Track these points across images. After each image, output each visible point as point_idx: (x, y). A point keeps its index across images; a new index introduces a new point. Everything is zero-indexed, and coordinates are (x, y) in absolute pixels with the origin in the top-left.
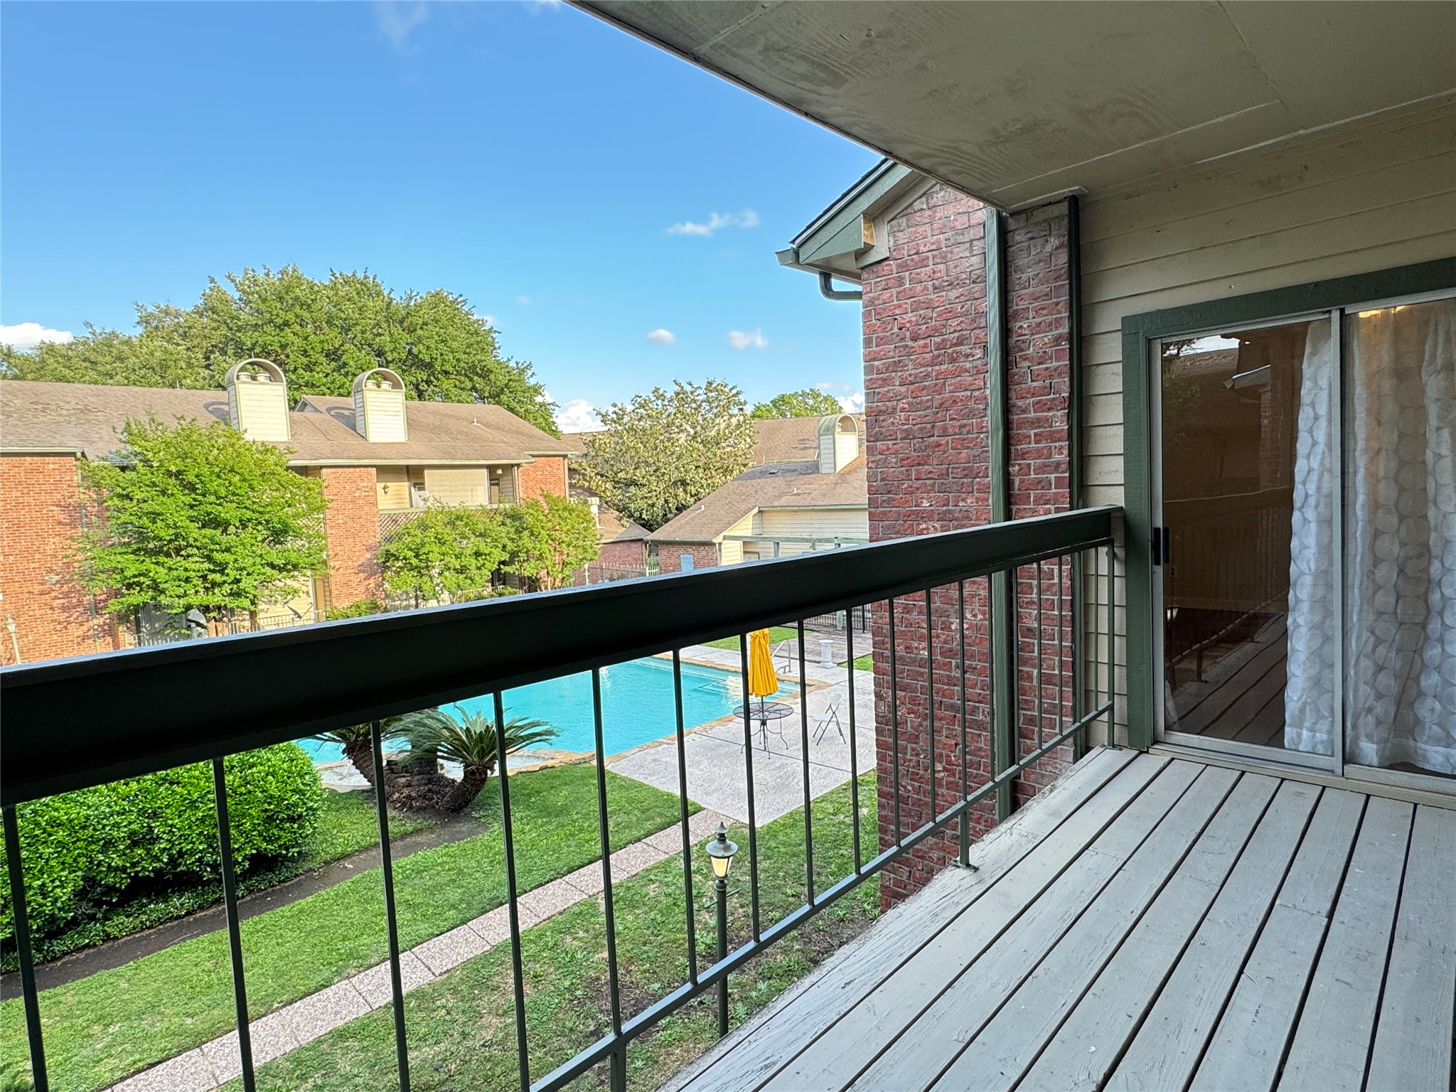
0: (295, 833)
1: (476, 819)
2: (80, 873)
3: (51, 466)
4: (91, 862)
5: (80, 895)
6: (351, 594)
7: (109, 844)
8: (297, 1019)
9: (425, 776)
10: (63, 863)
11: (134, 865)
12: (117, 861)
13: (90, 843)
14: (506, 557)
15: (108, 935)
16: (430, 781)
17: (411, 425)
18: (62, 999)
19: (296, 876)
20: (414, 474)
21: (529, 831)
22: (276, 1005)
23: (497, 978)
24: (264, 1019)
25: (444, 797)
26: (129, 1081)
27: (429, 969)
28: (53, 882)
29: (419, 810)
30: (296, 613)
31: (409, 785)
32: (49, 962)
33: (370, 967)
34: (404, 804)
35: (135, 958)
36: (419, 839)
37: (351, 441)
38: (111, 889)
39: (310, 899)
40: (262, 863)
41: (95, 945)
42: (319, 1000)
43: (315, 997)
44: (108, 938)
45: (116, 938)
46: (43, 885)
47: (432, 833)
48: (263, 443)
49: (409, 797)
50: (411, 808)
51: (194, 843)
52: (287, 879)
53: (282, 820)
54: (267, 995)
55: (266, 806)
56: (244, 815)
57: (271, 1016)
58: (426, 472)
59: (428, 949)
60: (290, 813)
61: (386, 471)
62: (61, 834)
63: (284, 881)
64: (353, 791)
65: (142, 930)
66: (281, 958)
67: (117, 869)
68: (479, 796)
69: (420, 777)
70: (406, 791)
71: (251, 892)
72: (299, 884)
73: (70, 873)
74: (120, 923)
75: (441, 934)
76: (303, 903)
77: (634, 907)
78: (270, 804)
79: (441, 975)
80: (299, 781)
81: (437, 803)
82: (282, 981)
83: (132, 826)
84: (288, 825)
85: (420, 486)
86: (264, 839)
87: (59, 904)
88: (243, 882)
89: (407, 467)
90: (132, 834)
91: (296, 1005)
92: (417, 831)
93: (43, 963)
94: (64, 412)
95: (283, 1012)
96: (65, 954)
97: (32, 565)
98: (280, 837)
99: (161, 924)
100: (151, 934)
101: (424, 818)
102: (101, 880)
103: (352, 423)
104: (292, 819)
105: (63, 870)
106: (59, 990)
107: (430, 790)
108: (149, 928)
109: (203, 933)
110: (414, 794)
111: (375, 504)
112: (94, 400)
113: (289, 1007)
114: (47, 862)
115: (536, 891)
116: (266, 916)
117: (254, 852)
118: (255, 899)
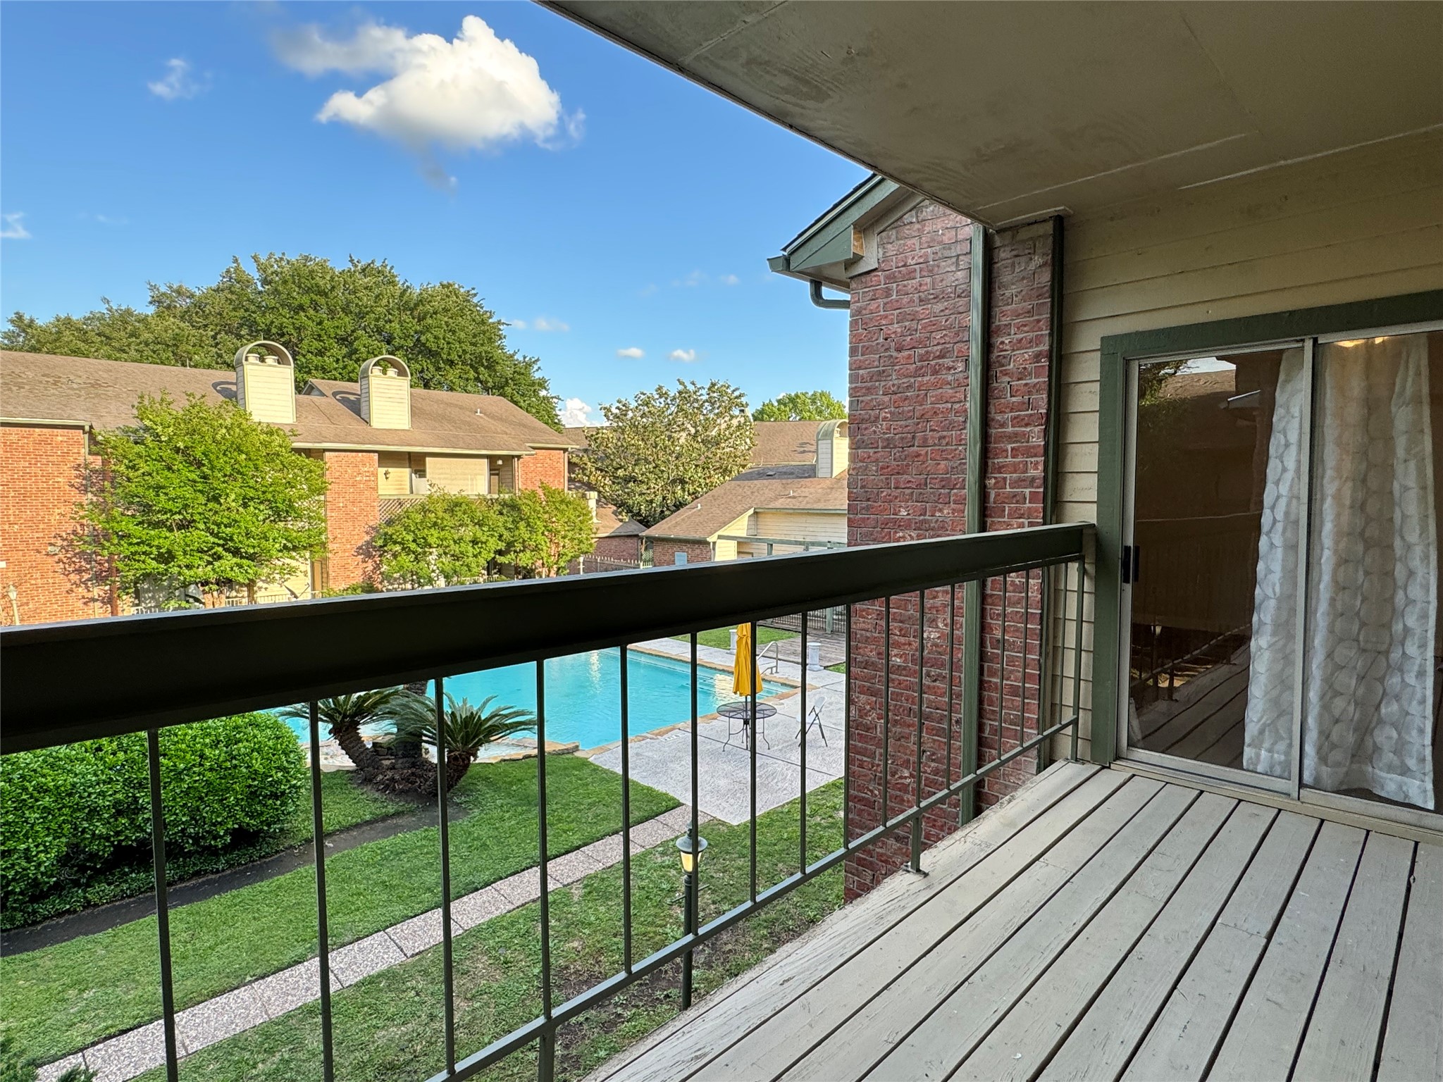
0: (277, 809)
1: (457, 804)
2: (64, 840)
3: (60, 438)
4: (75, 829)
5: (63, 861)
6: (348, 577)
7: (93, 812)
8: (269, 993)
9: (409, 759)
10: (48, 829)
11: (118, 834)
12: (101, 829)
13: (74, 811)
14: (502, 546)
15: (89, 902)
16: (414, 765)
17: (415, 412)
18: (38, 961)
19: (277, 852)
20: (416, 462)
21: (510, 818)
22: (249, 978)
23: (468, 963)
24: (236, 992)
25: (426, 781)
26: (101, 1046)
27: (402, 950)
28: (37, 846)
29: (402, 792)
30: (292, 593)
31: (393, 768)
32: (30, 925)
33: (343, 945)
34: (387, 787)
35: (113, 925)
36: (400, 821)
37: (354, 425)
38: (93, 856)
39: (288, 875)
40: (244, 838)
41: (75, 912)
42: (291, 976)
43: (287, 973)
44: (88, 904)
45: (96, 905)
46: (28, 849)
47: (414, 816)
48: (268, 425)
49: (392, 780)
50: (394, 790)
51: (177, 815)
52: (267, 855)
53: (265, 797)
54: (240, 969)
55: (250, 781)
56: (227, 790)
57: (243, 989)
58: (428, 460)
59: (402, 931)
60: (274, 790)
61: (388, 458)
62: (47, 801)
63: (264, 857)
64: (338, 771)
65: (123, 898)
66: (257, 932)
67: (101, 837)
68: (462, 782)
69: (405, 760)
70: (390, 774)
71: (231, 866)
72: (280, 860)
73: (54, 839)
74: (102, 891)
75: (415, 916)
76: (282, 879)
77: (608, 899)
78: (254, 780)
79: (413, 956)
80: (284, 758)
81: (420, 787)
82: (256, 955)
83: (119, 796)
84: (271, 801)
85: (421, 473)
86: (247, 815)
87: (42, 869)
88: (224, 855)
89: (409, 453)
90: (117, 803)
91: (269, 979)
92: (397, 814)
93: (23, 926)
94: (75, 386)
95: (255, 985)
96: (45, 918)
97: (37, 535)
98: (262, 813)
99: (141, 893)
100: (128, 904)
101: (406, 802)
102: (85, 847)
103: (357, 407)
104: (275, 796)
105: (47, 836)
106: (37, 953)
107: (413, 774)
108: (129, 897)
109: (182, 905)
110: (397, 777)
111: (375, 489)
112: (105, 375)
113: (261, 981)
114: (32, 828)
115: (511, 878)
116: (245, 891)
117: (236, 826)
118: (236, 873)
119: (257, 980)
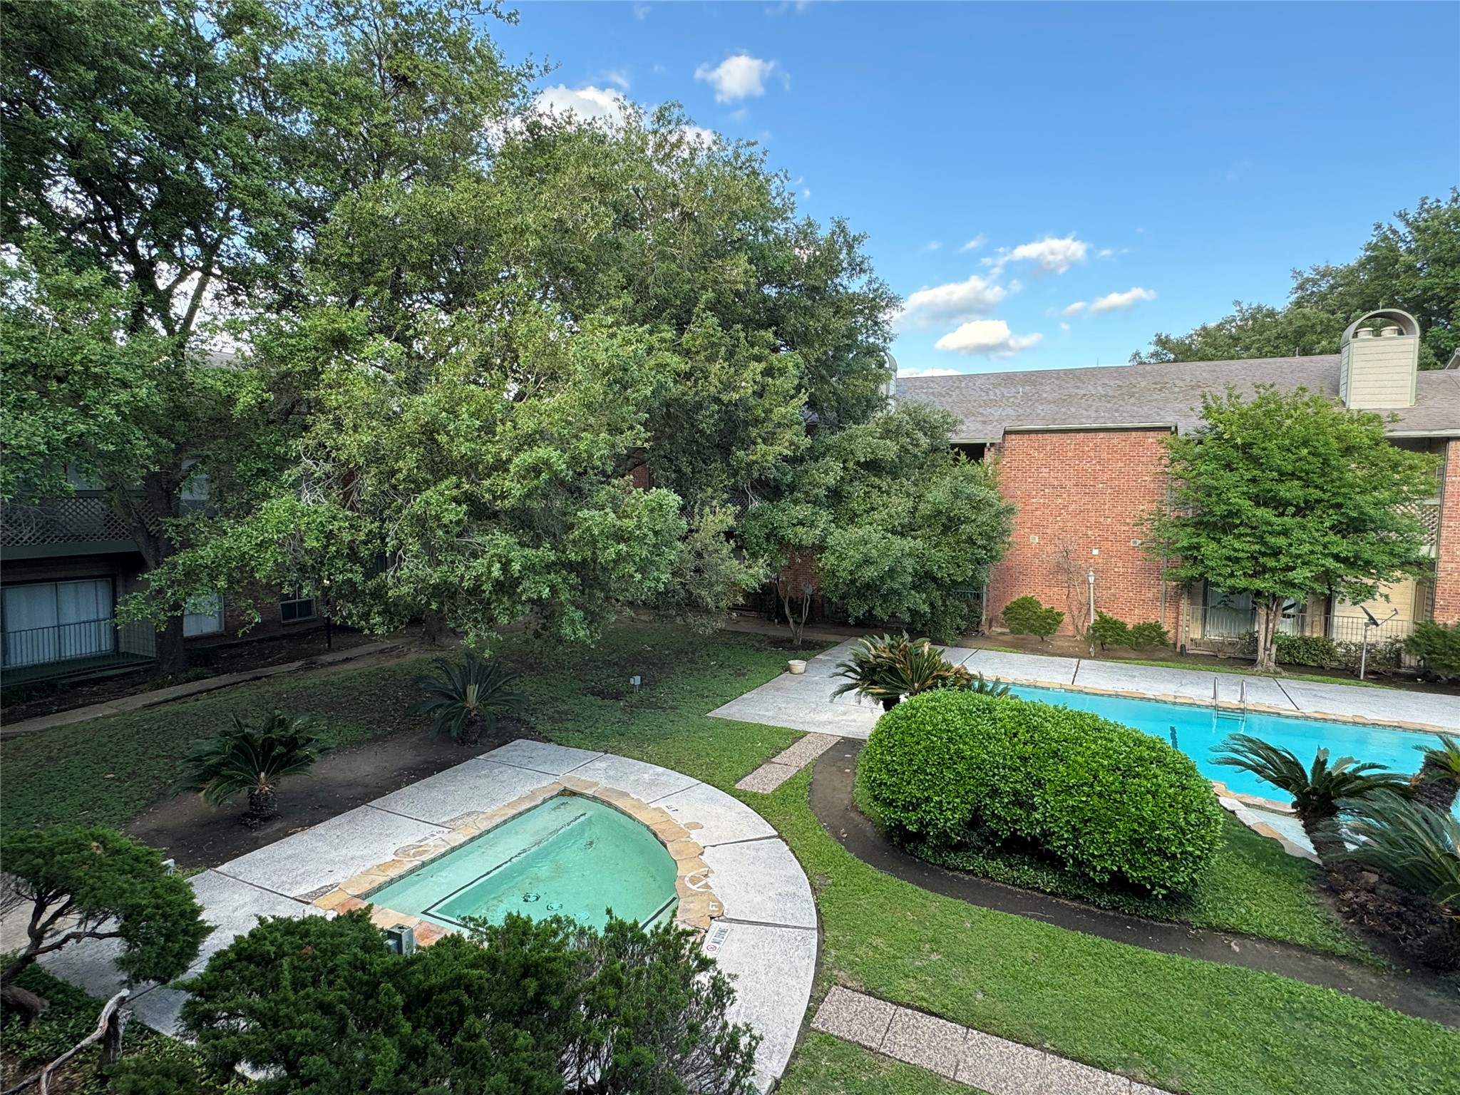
0: (1164, 872)
3: (1151, 440)
4: (979, 801)
5: (967, 825)
10: (958, 792)
12: (1000, 811)
13: (982, 785)
18: (928, 904)
19: (1168, 920)
22: (1047, 1045)
24: (1029, 1050)
25: (1419, 935)
26: (909, 1011)
28: (949, 803)
29: (1371, 932)
30: (1371, 618)
31: (1372, 890)
34: (1353, 913)
36: (1351, 972)
42: (1087, 1077)
43: (1085, 1070)
44: (986, 875)
47: (1375, 975)
49: (1363, 906)
51: (1061, 828)
52: (1154, 918)
53: (1151, 850)
54: (1047, 1028)
57: (1036, 1052)
64: (1304, 859)
72: (1168, 932)
73: (961, 802)
74: (997, 866)
76: (1154, 956)
78: (1140, 825)
81: (1405, 939)
87: (950, 825)
92: (1352, 960)
97: (1123, 528)
101: (1373, 949)
102: (987, 821)
105: (957, 797)
106: (931, 895)
108: (1020, 887)
109: (1049, 921)
110: (1371, 907)
113: (1056, 1058)
117: (1115, 868)
119: (1053, 1053)
